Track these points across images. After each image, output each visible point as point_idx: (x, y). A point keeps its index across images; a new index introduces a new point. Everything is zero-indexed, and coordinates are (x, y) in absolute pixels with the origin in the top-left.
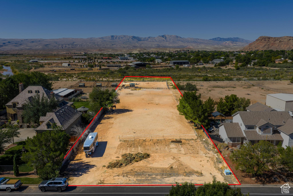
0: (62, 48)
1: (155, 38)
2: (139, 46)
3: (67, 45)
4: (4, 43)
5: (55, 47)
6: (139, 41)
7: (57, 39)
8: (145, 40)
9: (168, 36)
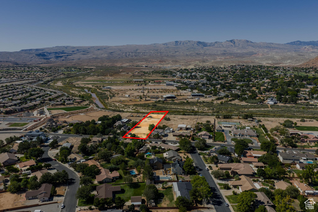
0: (126, 56)
1: (222, 43)
2: (203, 53)
3: (130, 53)
5: (119, 55)
6: (205, 46)
7: (122, 46)
8: (211, 45)
9: (237, 41)
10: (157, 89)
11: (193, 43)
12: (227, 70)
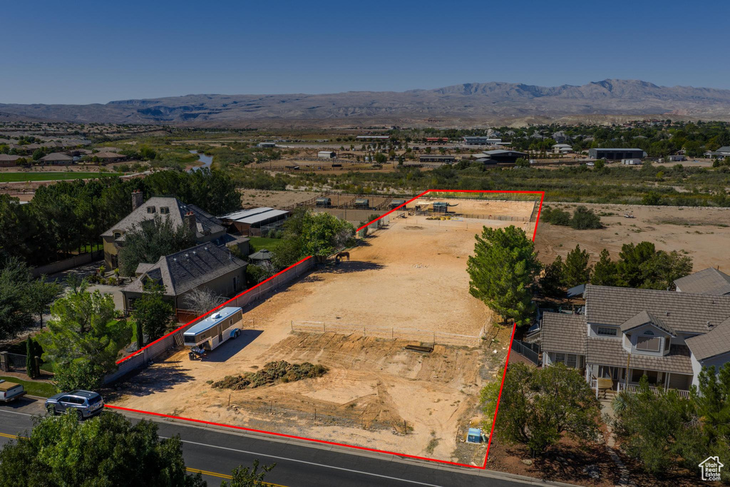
0: (346, 115)
1: (580, 89)
3: (357, 109)
4: (225, 105)
5: (330, 112)
6: (537, 96)
7: (337, 95)
8: (553, 92)
9: (617, 83)
11: (508, 90)
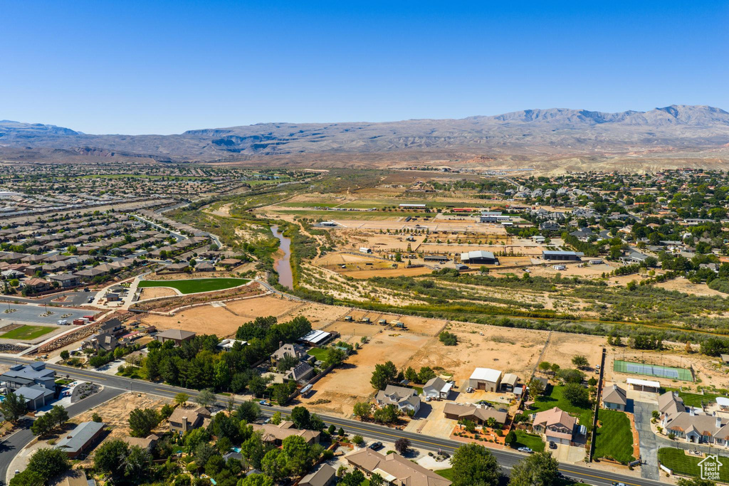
0: (406, 145)
1: (644, 115)
2: (593, 137)
3: (417, 139)
4: (291, 135)
5: (391, 142)
6: (599, 122)
7: (398, 123)
8: (616, 118)
9: (683, 109)
10: (453, 233)
11: (569, 116)
12: (654, 183)
